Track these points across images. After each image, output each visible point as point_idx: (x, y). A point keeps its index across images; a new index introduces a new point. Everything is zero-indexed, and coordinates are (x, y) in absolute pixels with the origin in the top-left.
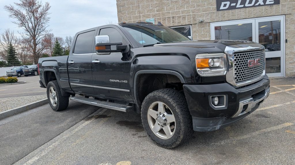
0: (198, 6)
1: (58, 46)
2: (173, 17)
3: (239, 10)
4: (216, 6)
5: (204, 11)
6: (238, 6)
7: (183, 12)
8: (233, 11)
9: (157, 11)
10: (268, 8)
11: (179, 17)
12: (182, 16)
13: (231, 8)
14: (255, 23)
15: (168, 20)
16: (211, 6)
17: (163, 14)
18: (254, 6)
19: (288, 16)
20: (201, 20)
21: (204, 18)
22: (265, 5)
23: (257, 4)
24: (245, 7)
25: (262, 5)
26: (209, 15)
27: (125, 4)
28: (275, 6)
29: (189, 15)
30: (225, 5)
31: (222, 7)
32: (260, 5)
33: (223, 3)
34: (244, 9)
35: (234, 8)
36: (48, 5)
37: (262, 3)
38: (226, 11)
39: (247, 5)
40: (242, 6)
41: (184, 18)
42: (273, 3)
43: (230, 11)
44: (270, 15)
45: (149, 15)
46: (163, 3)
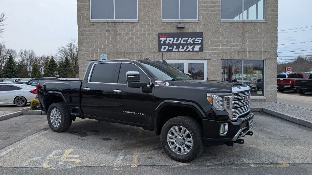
0: (144, 46)
1: (11, 59)
2: (125, 53)
3: (175, 53)
4: (157, 48)
5: (149, 51)
6: (174, 50)
7: (132, 50)
8: (171, 53)
9: (112, 47)
10: (195, 53)
11: (130, 53)
12: (132, 53)
13: (168, 51)
14: (186, 64)
15: (120, 55)
16: (154, 47)
17: (117, 50)
18: (185, 51)
19: (209, 60)
20: (146, 57)
21: (149, 56)
22: (193, 51)
23: (188, 50)
24: (179, 51)
25: (191, 51)
26: (153, 55)
27: (85, 38)
28: (200, 53)
29: (137, 53)
30: (165, 48)
31: (162, 50)
32: (189, 51)
33: (163, 47)
34: (178, 52)
35: (171, 51)
36: (4, 16)
37: (191, 50)
38: (165, 53)
39: (180, 50)
40: (177, 50)
41: (133, 55)
42: (198, 50)
43: (168, 53)
44: (197, 59)
45: (105, 49)
46: (117, 41)
